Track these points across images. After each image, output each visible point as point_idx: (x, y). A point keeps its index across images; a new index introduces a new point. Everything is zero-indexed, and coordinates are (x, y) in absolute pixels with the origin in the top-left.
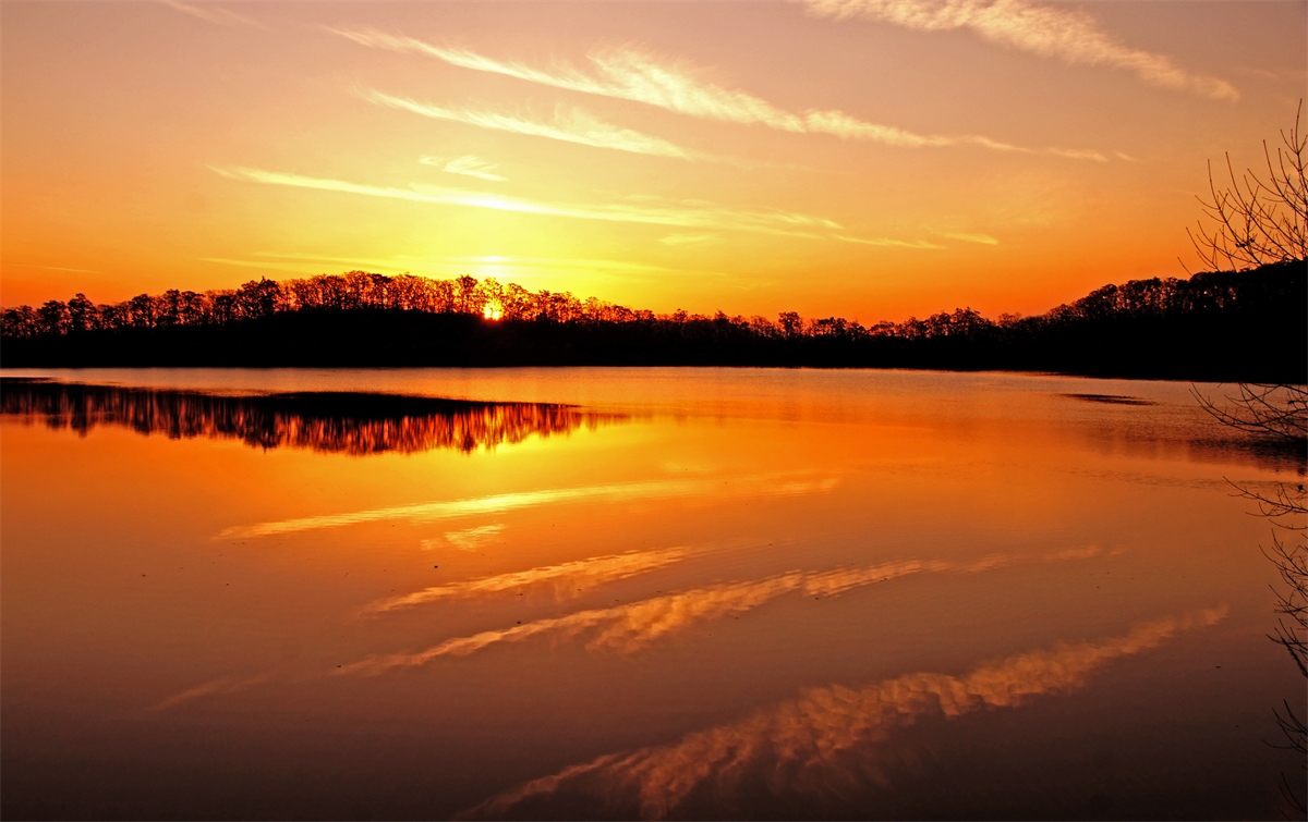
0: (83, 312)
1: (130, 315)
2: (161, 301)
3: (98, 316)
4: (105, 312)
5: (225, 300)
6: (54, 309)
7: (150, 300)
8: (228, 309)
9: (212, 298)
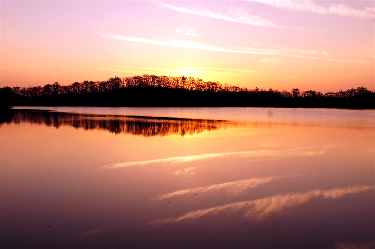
0: (57, 88)
1: (72, 89)
2: (82, 84)
3: (62, 89)
4: (64, 88)
5: (103, 84)
6: (48, 87)
7: (79, 84)
8: (104, 87)
9: (99, 83)
